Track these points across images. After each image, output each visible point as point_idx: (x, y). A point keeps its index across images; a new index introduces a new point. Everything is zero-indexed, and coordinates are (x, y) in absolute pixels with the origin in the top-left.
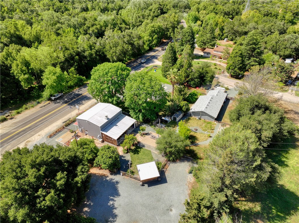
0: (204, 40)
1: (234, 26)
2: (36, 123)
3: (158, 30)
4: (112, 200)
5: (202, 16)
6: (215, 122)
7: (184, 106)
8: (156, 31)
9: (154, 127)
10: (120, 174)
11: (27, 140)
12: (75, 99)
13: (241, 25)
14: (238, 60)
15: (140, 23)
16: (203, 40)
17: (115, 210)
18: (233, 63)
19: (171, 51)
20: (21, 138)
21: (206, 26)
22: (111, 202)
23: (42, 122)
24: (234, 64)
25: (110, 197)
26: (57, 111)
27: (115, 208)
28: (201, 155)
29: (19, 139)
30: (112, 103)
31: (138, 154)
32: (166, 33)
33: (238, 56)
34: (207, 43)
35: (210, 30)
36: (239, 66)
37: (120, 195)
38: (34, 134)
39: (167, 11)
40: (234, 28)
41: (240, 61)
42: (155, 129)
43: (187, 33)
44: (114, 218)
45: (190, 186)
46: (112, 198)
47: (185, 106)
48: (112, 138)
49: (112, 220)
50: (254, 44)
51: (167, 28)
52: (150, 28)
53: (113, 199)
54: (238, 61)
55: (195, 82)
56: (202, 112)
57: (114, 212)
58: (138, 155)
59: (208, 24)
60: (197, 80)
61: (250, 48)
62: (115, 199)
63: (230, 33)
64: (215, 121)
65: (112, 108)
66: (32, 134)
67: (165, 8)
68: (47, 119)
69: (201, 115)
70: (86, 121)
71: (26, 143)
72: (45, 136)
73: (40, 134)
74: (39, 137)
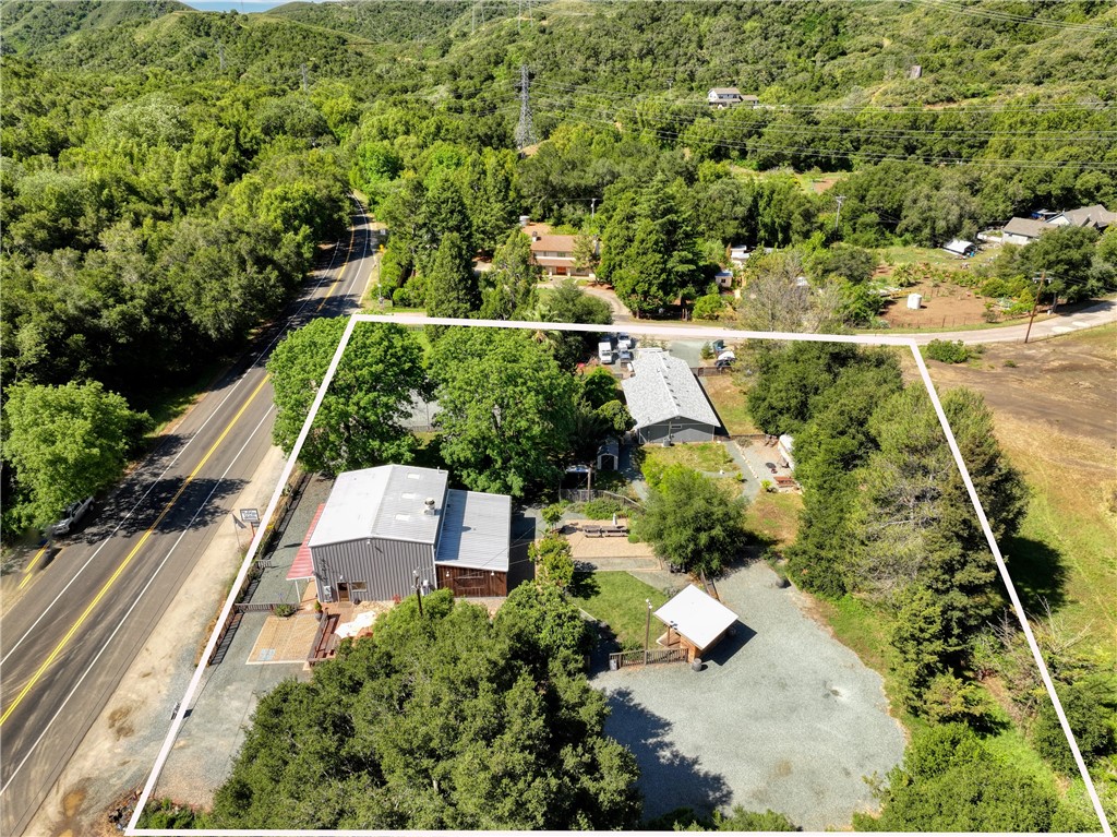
0: (485, 223)
1: (548, 174)
2: (80, 638)
3: (307, 206)
4: (662, 745)
5: (410, 153)
6: (719, 442)
7: (615, 415)
8: (301, 212)
9: (570, 505)
10: (608, 668)
11: (107, 713)
12: (171, 504)
13: (569, 167)
14: (654, 263)
15: (207, 193)
16: (481, 224)
17: (697, 767)
18: (642, 272)
19: (457, 261)
20: (64, 716)
21: (479, 179)
22: (666, 754)
23: (103, 625)
24: (643, 276)
25: (646, 740)
26: (134, 567)
27: (695, 762)
28: (766, 532)
29: (57, 723)
30: (397, 459)
31: (597, 593)
32: (335, 216)
33: (650, 250)
34: (498, 234)
35: (496, 190)
36: (661, 280)
37: (668, 724)
38: (118, 678)
39: (255, 147)
40: (551, 178)
41: (658, 263)
42: (577, 509)
43: (443, 203)
44: (719, 789)
45: (815, 617)
46: (652, 741)
47: (619, 416)
48: (489, 572)
49: (717, 794)
50: (669, 211)
51: (330, 199)
52: (272, 203)
53: (660, 742)
54: (652, 265)
55: (571, 346)
56: (673, 420)
57: (702, 774)
58: (599, 596)
59: (484, 172)
60: (575, 340)
61: (662, 225)
62: (667, 739)
63: (540, 198)
64: (715, 439)
65: (417, 477)
66: (103, 684)
67: (245, 135)
68: (120, 606)
69: (673, 432)
70: (366, 539)
71: (117, 724)
72: (178, 667)
73: (146, 671)
74: (152, 681)
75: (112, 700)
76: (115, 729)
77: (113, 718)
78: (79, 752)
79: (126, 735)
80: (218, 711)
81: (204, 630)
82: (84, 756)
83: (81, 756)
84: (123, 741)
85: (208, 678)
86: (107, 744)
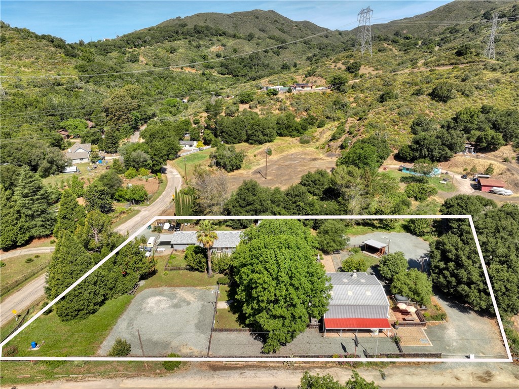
11: (485, 385)
71: (488, 378)
72: (446, 369)
73: (455, 380)
74: (459, 375)
75: (477, 386)
76: (490, 378)
77: (486, 381)
78: (508, 386)
79: (491, 373)
80: (461, 348)
81: (419, 367)
82: (508, 383)
83: (509, 384)
84: (493, 373)
85: (446, 356)
86: (498, 378)
